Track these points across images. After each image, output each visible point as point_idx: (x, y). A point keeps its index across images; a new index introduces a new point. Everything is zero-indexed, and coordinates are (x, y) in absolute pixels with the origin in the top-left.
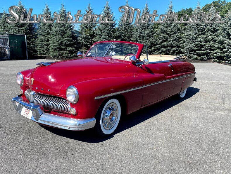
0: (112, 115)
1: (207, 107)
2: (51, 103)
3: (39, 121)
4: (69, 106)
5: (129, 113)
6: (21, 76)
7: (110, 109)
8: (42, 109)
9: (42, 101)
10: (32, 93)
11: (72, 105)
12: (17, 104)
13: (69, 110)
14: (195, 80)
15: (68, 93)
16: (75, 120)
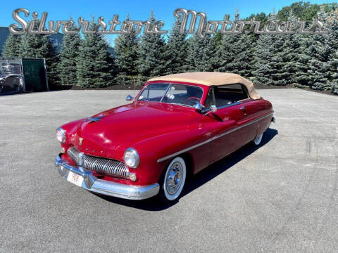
0: (177, 176)
1: (288, 158)
2: (105, 167)
3: (92, 190)
4: (127, 170)
5: (196, 172)
6: (63, 131)
7: (174, 170)
8: (94, 174)
9: (94, 164)
10: (81, 155)
11: (131, 170)
12: (62, 168)
13: (127, 174)
14: (273, 120)
15: (126, 156)
16: (135, 187)
